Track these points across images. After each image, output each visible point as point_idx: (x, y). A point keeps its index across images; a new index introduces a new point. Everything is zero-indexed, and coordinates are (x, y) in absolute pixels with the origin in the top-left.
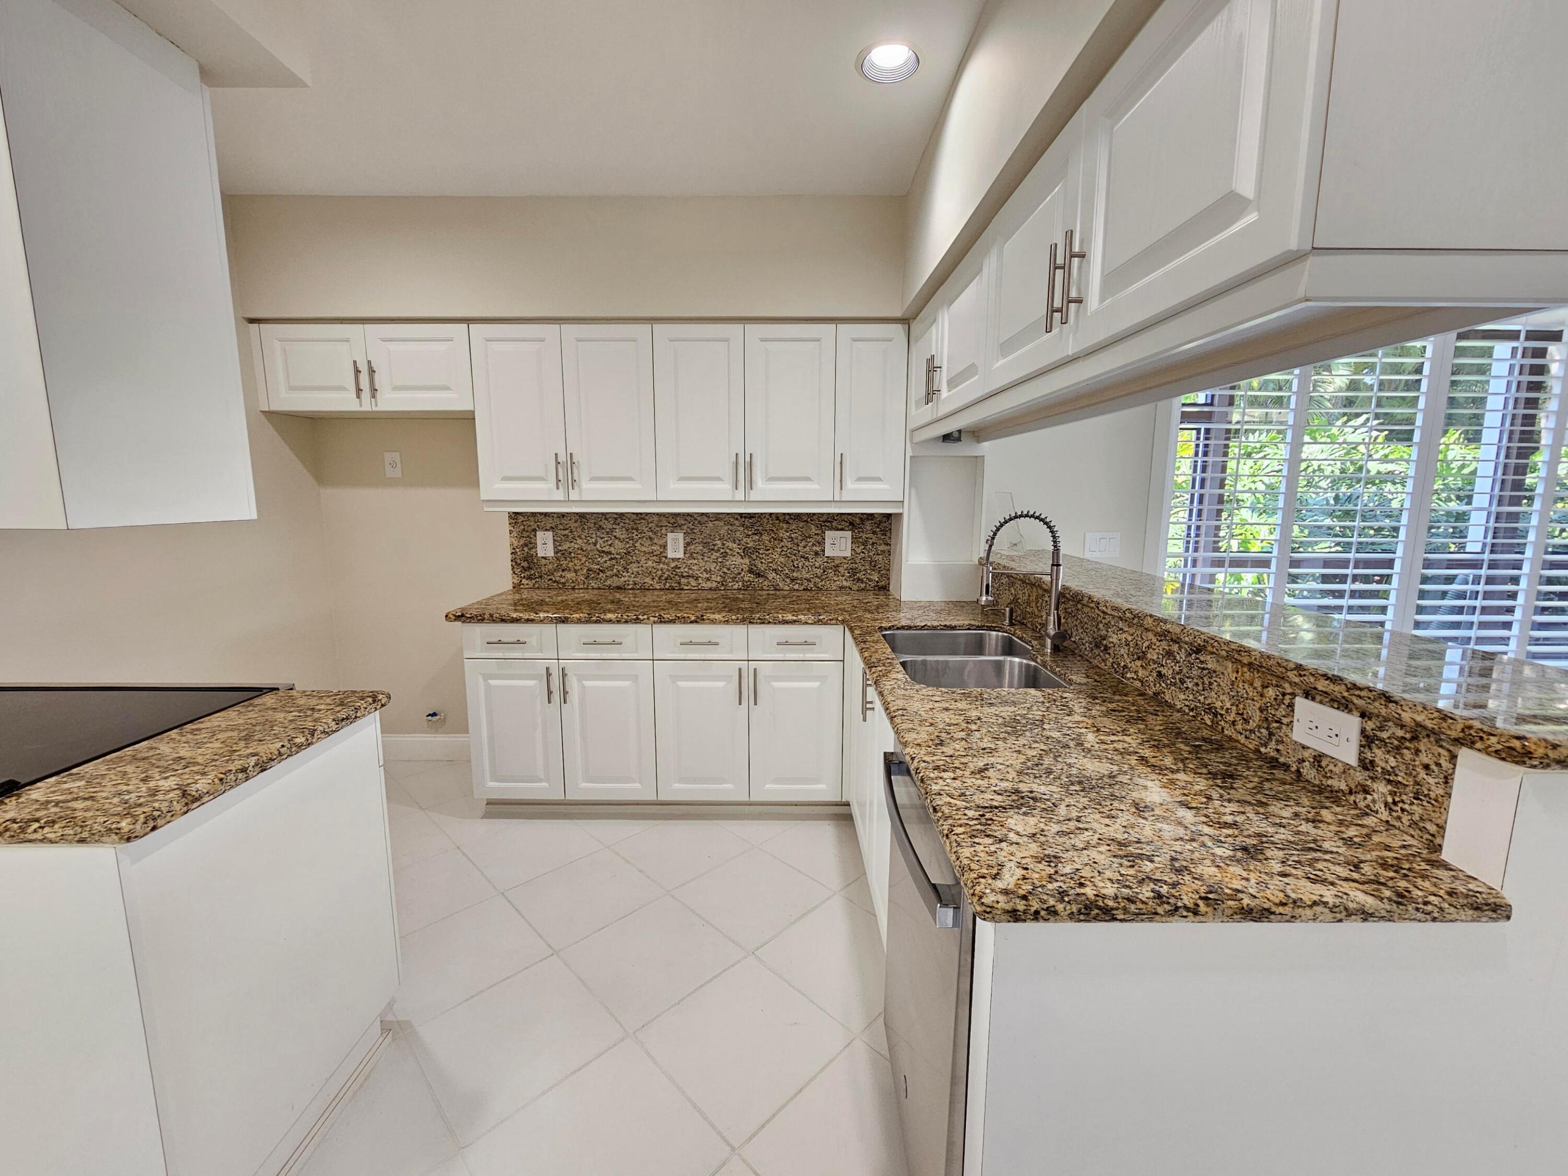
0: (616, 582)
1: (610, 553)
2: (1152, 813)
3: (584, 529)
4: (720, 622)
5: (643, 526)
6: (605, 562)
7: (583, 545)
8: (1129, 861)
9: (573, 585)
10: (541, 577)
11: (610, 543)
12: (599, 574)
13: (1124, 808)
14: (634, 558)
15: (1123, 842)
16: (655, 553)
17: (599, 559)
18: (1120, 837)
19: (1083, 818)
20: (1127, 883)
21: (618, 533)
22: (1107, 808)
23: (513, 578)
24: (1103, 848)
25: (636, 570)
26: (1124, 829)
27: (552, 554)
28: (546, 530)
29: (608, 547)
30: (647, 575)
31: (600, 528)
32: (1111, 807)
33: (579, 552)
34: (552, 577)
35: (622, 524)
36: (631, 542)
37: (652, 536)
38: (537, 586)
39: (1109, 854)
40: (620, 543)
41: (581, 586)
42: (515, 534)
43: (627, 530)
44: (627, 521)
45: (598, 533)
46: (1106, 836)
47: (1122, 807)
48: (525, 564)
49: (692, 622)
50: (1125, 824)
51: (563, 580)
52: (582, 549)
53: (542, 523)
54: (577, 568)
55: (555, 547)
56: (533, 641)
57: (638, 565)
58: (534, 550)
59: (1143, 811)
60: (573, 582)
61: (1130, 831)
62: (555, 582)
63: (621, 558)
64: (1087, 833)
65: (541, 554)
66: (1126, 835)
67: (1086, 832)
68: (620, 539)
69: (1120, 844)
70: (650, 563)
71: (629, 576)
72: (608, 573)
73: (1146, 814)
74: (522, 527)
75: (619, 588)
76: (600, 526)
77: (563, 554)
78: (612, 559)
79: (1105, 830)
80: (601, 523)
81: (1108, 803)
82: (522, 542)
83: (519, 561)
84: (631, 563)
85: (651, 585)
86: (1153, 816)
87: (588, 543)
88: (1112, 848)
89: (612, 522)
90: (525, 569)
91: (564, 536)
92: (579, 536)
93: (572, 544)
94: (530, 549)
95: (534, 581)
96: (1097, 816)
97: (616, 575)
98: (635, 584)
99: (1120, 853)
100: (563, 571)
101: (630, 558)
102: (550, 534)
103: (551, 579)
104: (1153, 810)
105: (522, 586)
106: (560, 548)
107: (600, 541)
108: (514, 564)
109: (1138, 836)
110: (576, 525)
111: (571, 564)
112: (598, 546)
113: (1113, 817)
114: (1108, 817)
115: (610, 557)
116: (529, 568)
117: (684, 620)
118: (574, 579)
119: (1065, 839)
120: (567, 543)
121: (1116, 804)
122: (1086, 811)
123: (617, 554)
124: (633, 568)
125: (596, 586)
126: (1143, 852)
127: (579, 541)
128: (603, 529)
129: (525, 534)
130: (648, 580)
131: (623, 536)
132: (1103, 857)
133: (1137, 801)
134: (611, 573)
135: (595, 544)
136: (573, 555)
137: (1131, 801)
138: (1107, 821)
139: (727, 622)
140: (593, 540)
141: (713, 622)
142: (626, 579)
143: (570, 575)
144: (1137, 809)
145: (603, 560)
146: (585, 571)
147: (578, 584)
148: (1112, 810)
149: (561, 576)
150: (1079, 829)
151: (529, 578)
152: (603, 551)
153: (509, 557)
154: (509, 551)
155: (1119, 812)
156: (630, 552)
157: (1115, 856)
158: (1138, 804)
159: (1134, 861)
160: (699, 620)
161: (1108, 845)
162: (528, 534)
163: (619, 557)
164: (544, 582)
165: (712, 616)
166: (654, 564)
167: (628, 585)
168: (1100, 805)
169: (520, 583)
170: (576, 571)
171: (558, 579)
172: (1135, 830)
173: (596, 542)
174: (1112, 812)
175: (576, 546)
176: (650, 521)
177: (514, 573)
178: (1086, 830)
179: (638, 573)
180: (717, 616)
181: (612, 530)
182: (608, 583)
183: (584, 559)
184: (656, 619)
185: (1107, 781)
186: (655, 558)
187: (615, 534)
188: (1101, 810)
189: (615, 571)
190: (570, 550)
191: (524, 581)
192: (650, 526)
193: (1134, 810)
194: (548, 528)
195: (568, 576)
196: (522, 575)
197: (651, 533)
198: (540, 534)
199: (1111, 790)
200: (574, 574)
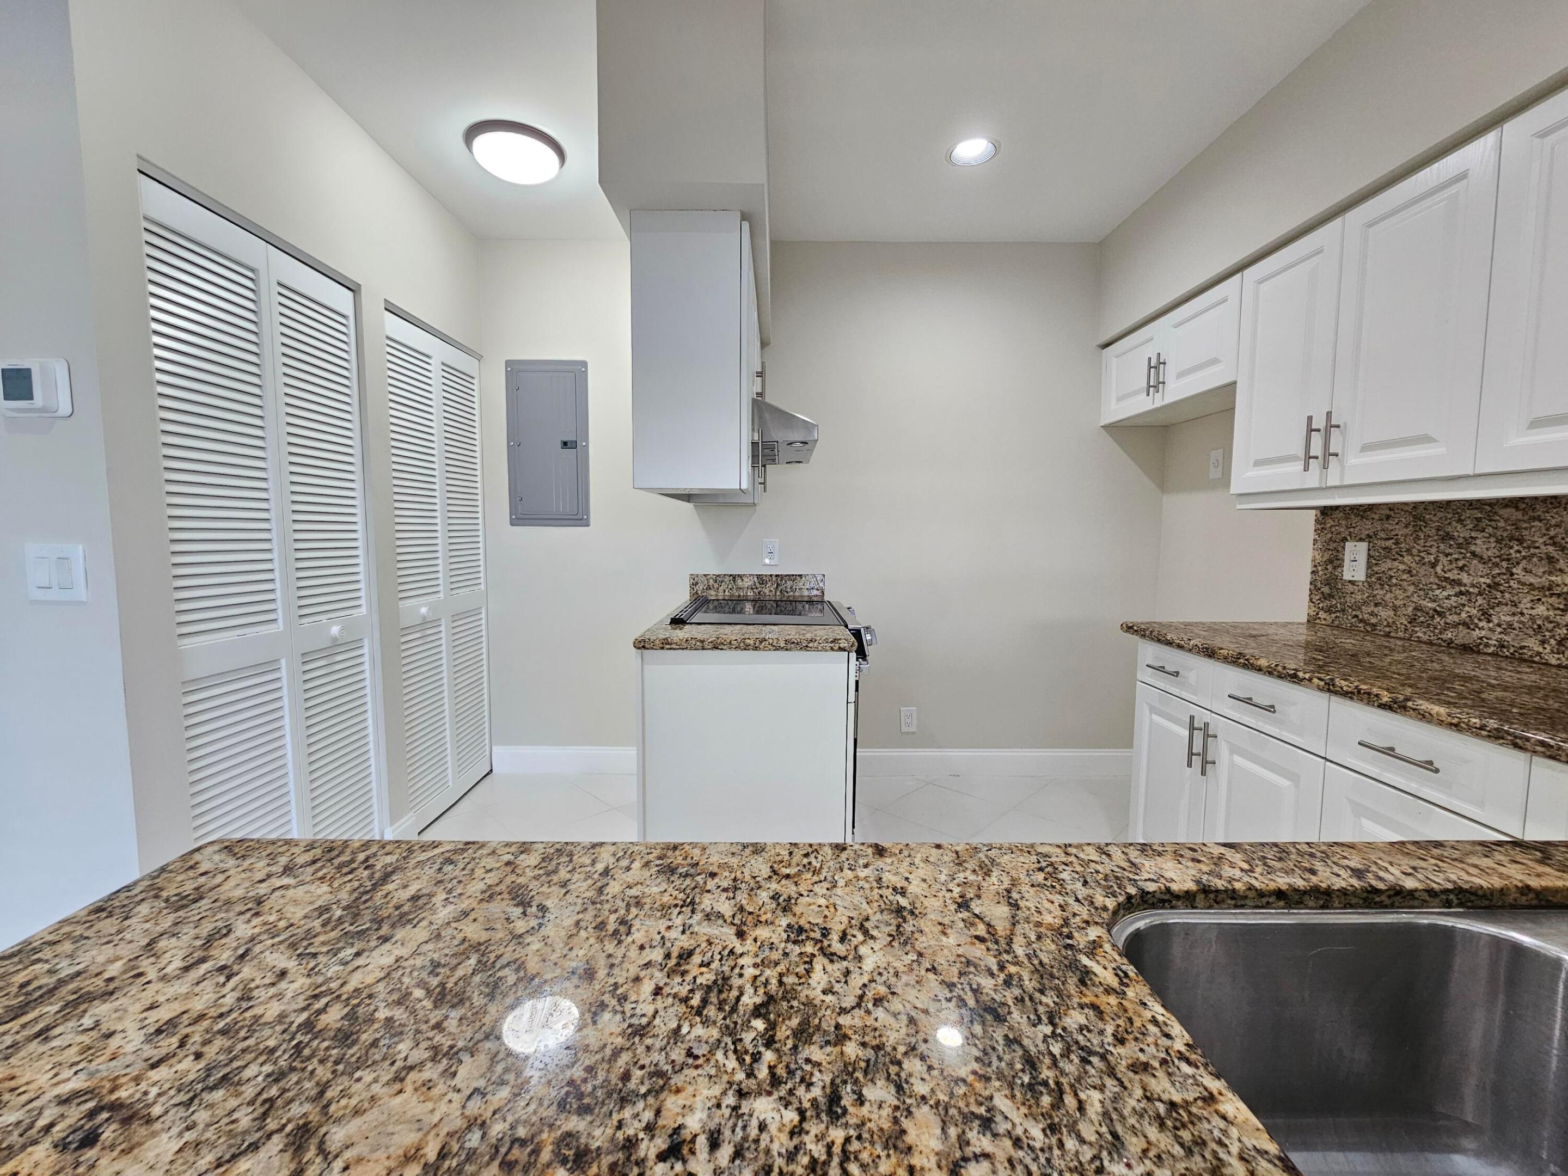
0: (1462, 636)
1: (1459, 583)
2: (58, 1131)
3: (1418, 538)
4: (1440, 723)
5: (1536, 535)
6: (1448, 598)
7: (1414, 565)
8: (40, 987)
9: (1387, 629)
10: (1343, 610)
11: (1460, 564)
12: (1433, 617)
13: (154, 1075)
14: (1507, 595)
15: (82, 1007)
16: (1557, 590)
17: (1437, 592)
18: (101, 1009)
19: (222, 979)
20: (16, 959)
21: (1479, 547)
22: (197, 1038)
23: (1309, 608)
24: (114, 970)
25: (1508, 618)
26: (104, 1028)
27: (1363, 578)
28: (1361, 540)
29: (1456, 572)
30: (1531, 632)
31: (1447, 537)
32: (191, 1048)
33: (1405, 577)
34: (1358, 613)
35: (1490, 530)
36: (1504, 564)
37: (1555, 554)
38: (1336, 623)
39: (94, 969)
40: (1481, 566)
41: (1401, 634)
42: (1319, 545)
43: (1498, 541)
44: (1501, 524)
45: (1442, 546)
46: (134, 990)
47: (163, 1073)
48: (1326, 590)
49: (1383, 706)
50: (114, 1042)
51: (1373, 620)
52: (1409, 572)
53: (1357, 529)
54: (1398, 603)
55: (1369, 566)
56: (1192, 677)
57: (1514, 609)
58: (1339, 570)
59: (92, 1114)
60: (1388, 626)
61: (86, 1039)
62: (1361, 621)
63: (1480, 594)
64: (178, 963)
65: (1347, 576)
66: (87, 1022)
67: (182, 964)
68: (1481, 558)
69: (85, 999)
70: (1541, 610)
71: (1490, 629)
72: (1452, 618)
73: (75, 1113)
74: (1329, 535)
75: (1466, 649)
76: (1448, 533)
77: (1379, 579)
78: (1461, 593)
79: (148, 997)
80: (1449, 529)
81: (211, 1052)
82: (1326, 557)
83: (1319, 585)
84: (1499, 604)
85: (1539, 654)
86: (48, 1128)
87: (1421, 562)
88: (99, 982)
89: (1471, 526)
90: (1326, 597)
91: (1384, 549)
92: (1408, 551)
93: (1396, 563)
94: (1335, 568)
95: (1333, 616)
96: (197, 1006)
97: (1465, 624)
98: (1503, 646)
99: (71, 987)
100: (1376, 605)
101: (1499, 595)
102: (1363, 546)
103: (1356, 616)
104: (62, 1146)
105: (1318, 621)
106: (1376, 569)
107: (1443, 560)
108: (1312, 587)
109: (54, 1043)
110: (1406, 531)
111: (1389, 595)
112: (1439, 569)
113: (159, 1032)
114: (172, 1023)
115: (1457, 589)
116: (1331, 596)
117: (1368, 698)
118: (1390, 621)
119: (206, 928)
120: (1388, 561)
121: (188, 1067)
122: (237, 994)
123: (1473, 586)
124: (1502, 615)
125: (1425, 638)
126: (15, 1025)
127: (1407, 559)
128: (1452, 538)
129: (1332, 546)
130: (1533, 644)
131: (1490, 553)
132: (101, 959)
133: (140, 1131)
134: (1456, 618)
135: (1433, 565)
136: (1394, 581)
137: (157, 1110)
138: (163, 1014)
139: (1456, 727)
140: (1432, 558)
141: (1424, 717)
142: (1483, 633)
143: (1385, 613)
144: (115, 1107)
145: (1445, 593)
146: (1410, 609)
147: (1396, 631)
148: (182, 1044)
149: (1372, 614)
150: (203, 960)
151: (1329, 611)
152: (1446, 579)
153: (1308, 578)
154: (1309, 568)
155: (157, 1054)
156: (1499, 584)
157: (78, 974)
158: (126, 1122)
159: (27, 994)
160: (1396, 707)
161: (111, 979)
162: (1335, 545)
163: (1476, 590)
164: (1347, 620)
165: (1424, 705)
166: (1551, 613)
167: (1487, 645)
168: (223, 1032)
169: (1316, 617)
170: (1395, 608)
171: (1366, 616)
172: (74, 1049)
173: (1437, 561)
174: (175, 1041)
175: (1402, 567)
176: (1553, 522)
177: (1311, 600)
178: (186, 969)
179: (1510, 625)
180: (1436, 709)
181: (1469, 541)
182: (1449, 635)
183: (1412, 589)
184: (1322, 683)
185: (297, 1110)
186: (1553, 600)
187: (1473, 548)
188: (205, 1024)
189: (1464, 615)
190: (1391, 573)
191: (1322, 615)
192: (1552, 533)
193: (123, 1094)
194: (1363, 536)
195: (1382, 614)
196: (1321, 605)
197: (1551, 549)
198: (1349, 545)
199: (249, 1091)
200: (1391, 613)
